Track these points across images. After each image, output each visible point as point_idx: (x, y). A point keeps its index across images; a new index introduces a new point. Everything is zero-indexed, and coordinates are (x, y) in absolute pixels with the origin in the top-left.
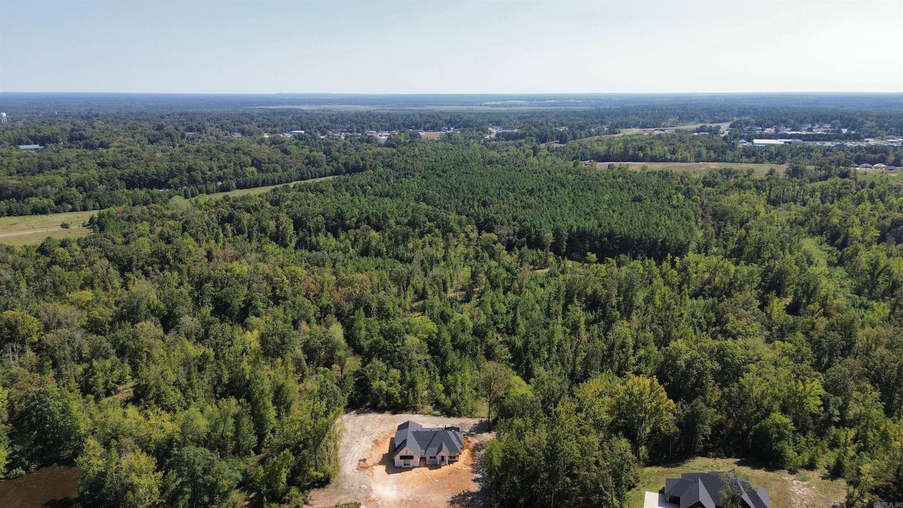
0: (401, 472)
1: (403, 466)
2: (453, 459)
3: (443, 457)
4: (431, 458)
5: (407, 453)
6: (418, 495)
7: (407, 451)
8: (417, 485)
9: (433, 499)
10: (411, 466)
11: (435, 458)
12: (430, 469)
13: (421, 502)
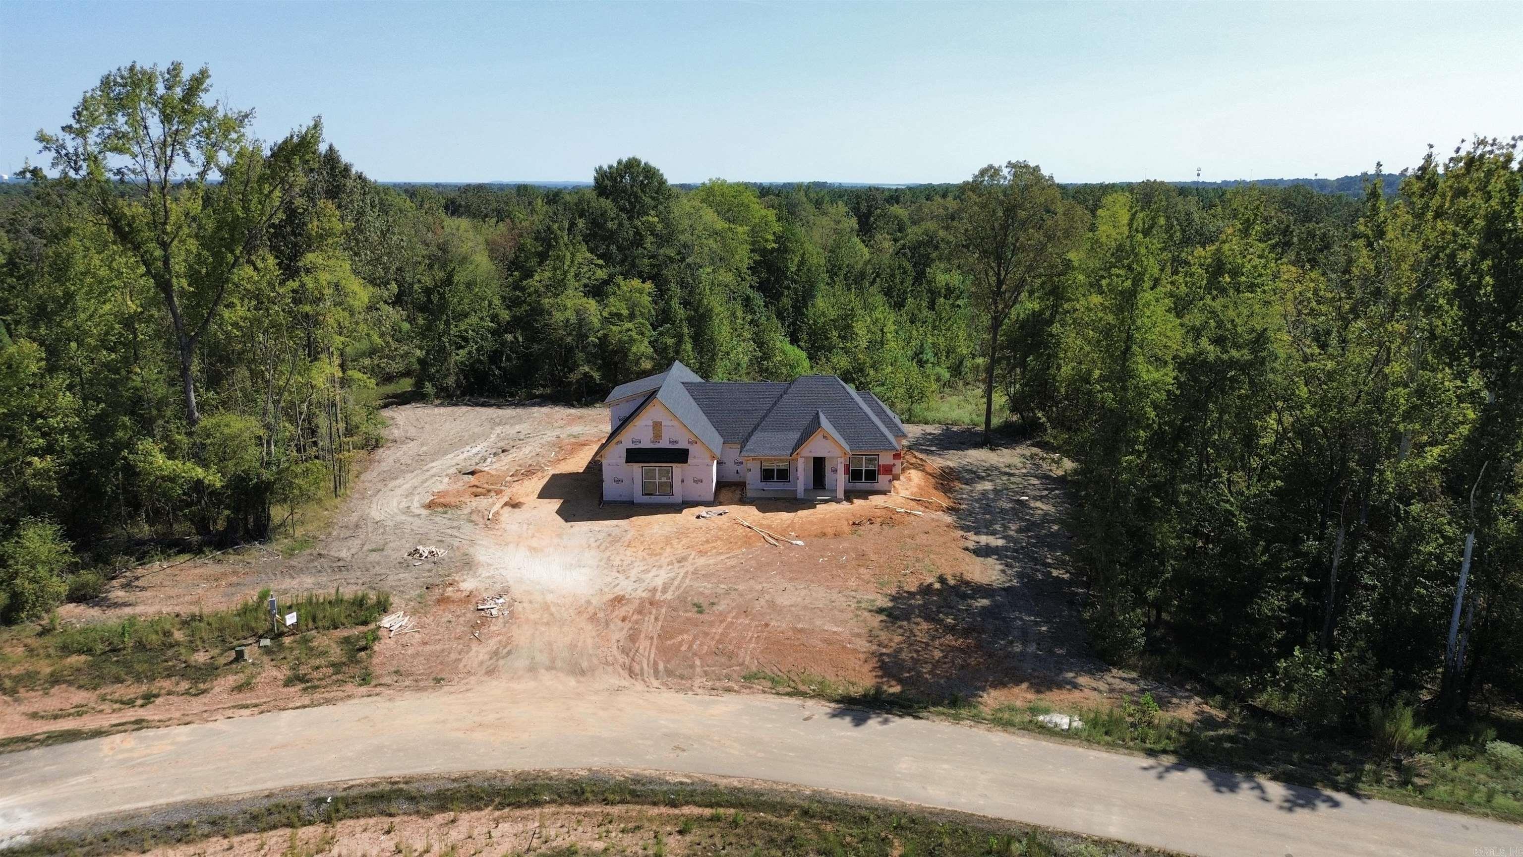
0: (628, 517)
1: (639, 497)
2: (863, 485)
3: (819, 464)
4: (767, 475)
5: (657, 436)
6: (705, 586)
7: (657, 426)
8: (702, 553)
9: (783, 600)
10: (678, 498)
11: (784, 475)
12: (763, 509)
13: (721, 607)
